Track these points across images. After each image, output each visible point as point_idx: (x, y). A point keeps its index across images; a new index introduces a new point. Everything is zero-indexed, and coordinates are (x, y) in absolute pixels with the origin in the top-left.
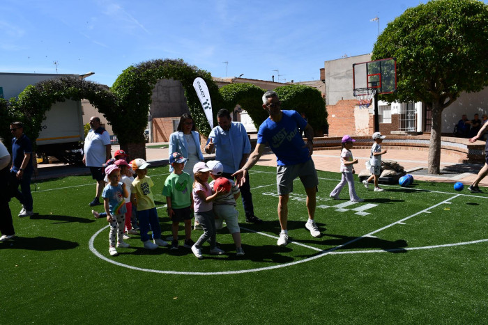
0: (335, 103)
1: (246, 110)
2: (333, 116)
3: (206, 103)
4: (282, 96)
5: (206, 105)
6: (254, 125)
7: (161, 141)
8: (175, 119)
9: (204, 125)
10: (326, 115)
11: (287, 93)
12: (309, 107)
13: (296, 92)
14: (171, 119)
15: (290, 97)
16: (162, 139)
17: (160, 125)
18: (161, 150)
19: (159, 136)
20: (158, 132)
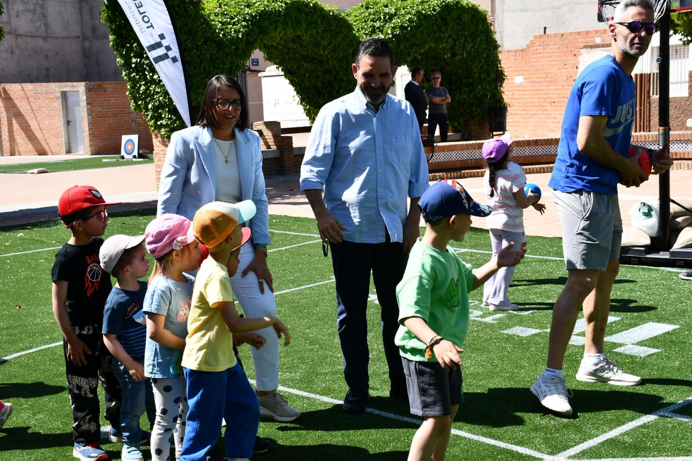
0: (522, 44)
1: (280, 63)
2: (519, 80)
3: (158, 45)
4: (377, 24)
5: (160, 52)
6: (301, 108)
7: (28, 153)
8: (67, 87)
9: (161, 106)
10: (500, 77)
11: (391, 17)
12: (454, 55)
13: (418, 13)
14: (56, 88)
15: (402, 28)
16: (30, 147)
17: (22, 106)
18: (32, 177)
19: (20, 137)
20: (16, 126)
